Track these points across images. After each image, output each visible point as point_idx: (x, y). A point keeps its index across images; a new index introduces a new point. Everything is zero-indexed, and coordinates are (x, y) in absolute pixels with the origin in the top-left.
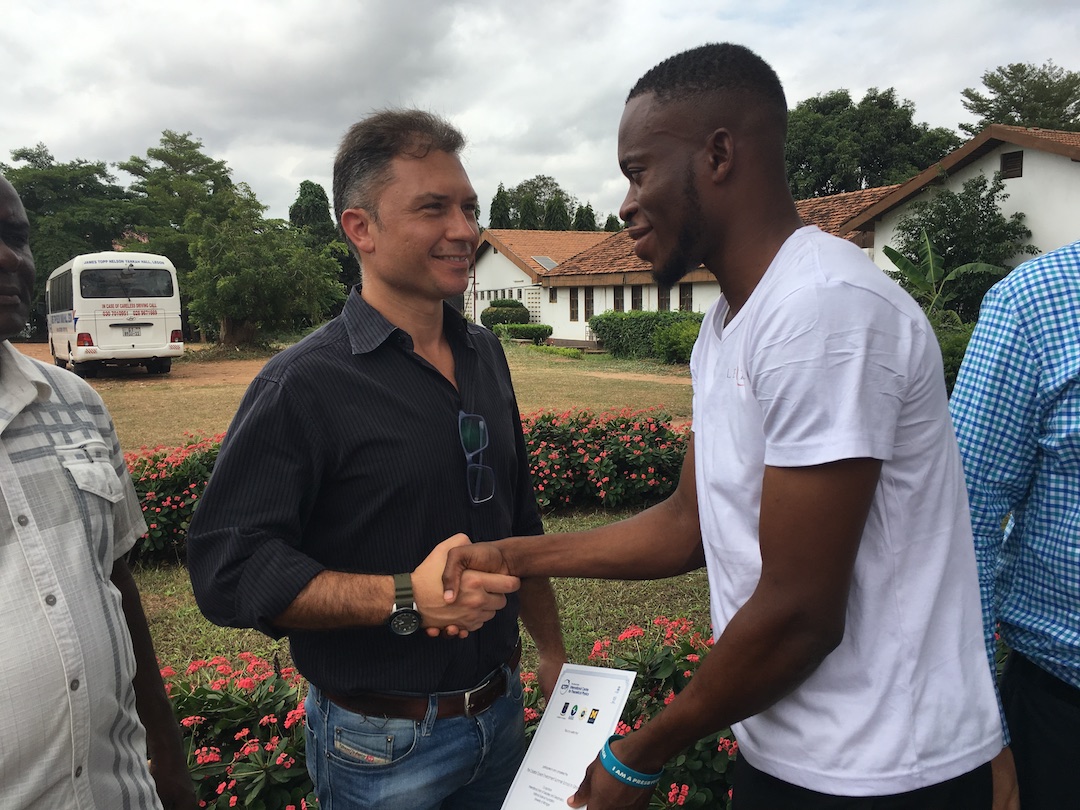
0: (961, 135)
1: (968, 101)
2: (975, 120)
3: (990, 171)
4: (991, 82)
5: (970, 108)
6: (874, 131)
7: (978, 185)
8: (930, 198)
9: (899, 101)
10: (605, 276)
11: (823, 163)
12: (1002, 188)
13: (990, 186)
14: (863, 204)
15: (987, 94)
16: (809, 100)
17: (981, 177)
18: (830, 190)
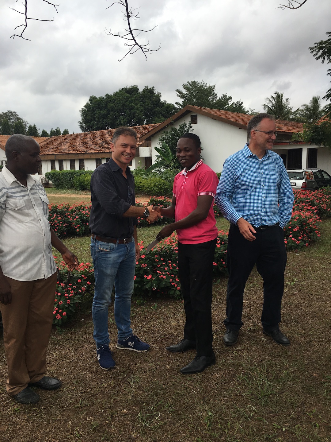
0: (176, 106)
1: (178, 94)
2: (181, 101)
3: (187, 121)
4: (185, 87)
5: (179, 97)
6: (148, 102)
7: (183, 127)
8: (169, 130)
9: (156, 92)
10: (46, 156)
11: (130, 113)
12: (191, 127)
13: (187, 126)
14: (146, 130)
15: (185, 92)
16: (123, 88)
17: (185, 123)
18: (133, 124)
